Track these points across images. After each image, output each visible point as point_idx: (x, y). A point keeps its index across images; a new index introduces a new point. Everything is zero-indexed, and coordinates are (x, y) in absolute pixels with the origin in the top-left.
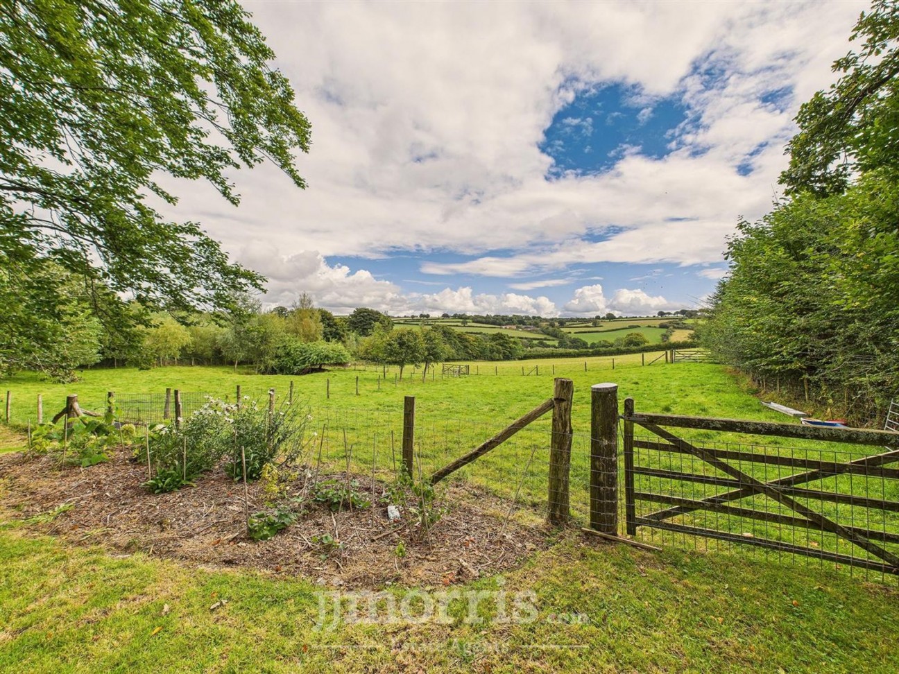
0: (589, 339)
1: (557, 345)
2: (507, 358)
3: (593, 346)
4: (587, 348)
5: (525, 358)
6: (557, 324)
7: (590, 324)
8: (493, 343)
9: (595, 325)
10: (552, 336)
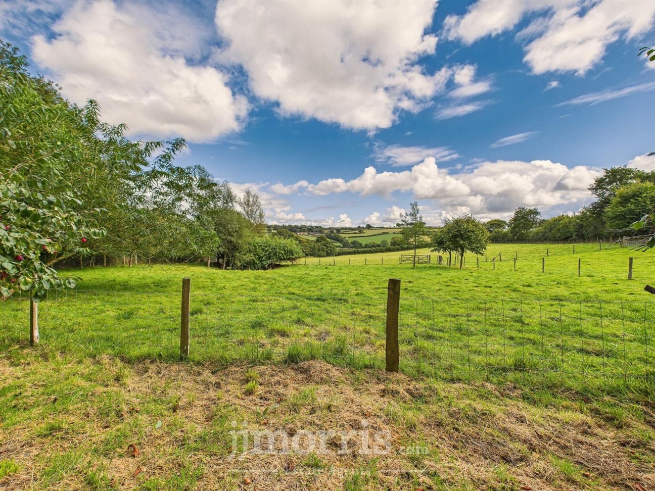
0: (363, 241)
1: (342, 246)
2: (328, 255)
3: (366, 246)
4: (362, 248)
5: (339, 254)
6: (335, 231)
7: (357, 231)
8: (319, 244)
9: (360, 232)
10: (334, 239)
